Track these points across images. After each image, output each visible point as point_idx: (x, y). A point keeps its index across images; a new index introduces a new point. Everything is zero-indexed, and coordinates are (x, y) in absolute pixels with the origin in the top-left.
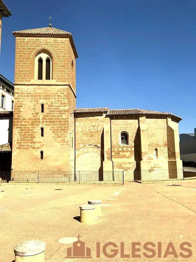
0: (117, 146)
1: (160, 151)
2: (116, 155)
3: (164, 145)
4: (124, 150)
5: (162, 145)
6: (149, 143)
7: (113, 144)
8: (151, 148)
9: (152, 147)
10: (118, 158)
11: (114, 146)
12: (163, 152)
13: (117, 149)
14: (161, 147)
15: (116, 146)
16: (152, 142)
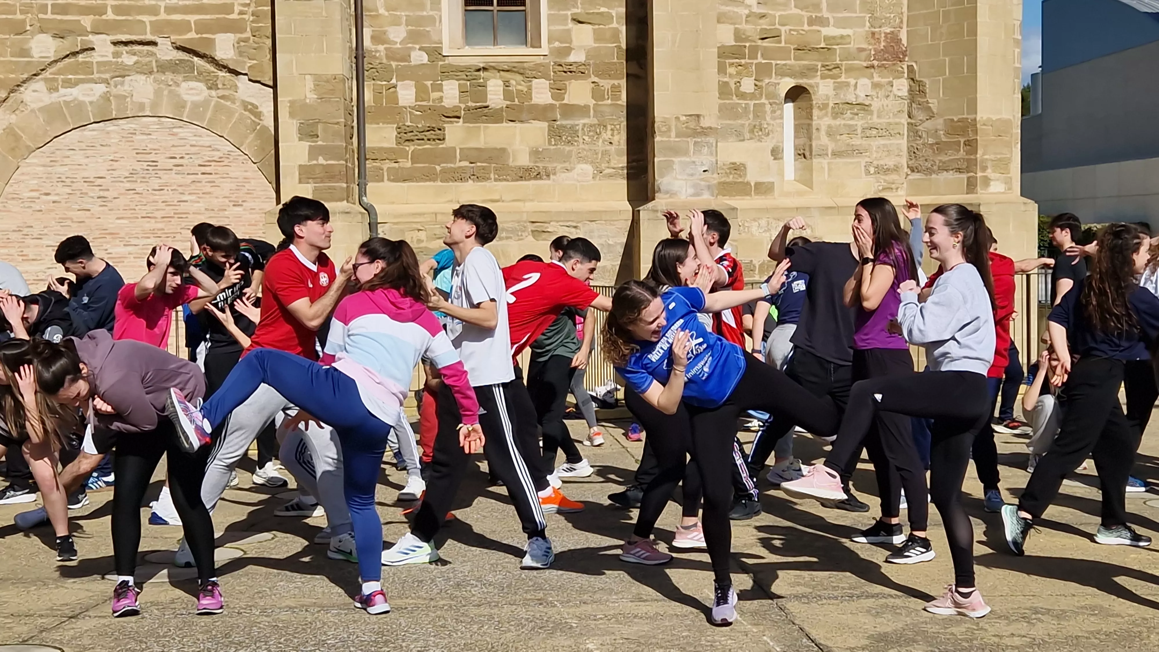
0: (420, 57)
1: (837, 114)
2: (411, 148)
3: (879, 55)
4: (484, 96)
5: (861, 50)
6: (738, 35)
7: (377, 39)
8: (748, 85)
9: (763, 71)
10: (429, 176)
11: (391, 55)
12: (859, 123)
13: (421, 93)
14: (850, 70)
15: (406, 58)
16: (764, 24)
